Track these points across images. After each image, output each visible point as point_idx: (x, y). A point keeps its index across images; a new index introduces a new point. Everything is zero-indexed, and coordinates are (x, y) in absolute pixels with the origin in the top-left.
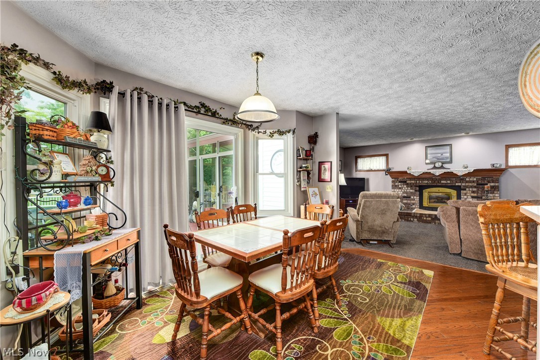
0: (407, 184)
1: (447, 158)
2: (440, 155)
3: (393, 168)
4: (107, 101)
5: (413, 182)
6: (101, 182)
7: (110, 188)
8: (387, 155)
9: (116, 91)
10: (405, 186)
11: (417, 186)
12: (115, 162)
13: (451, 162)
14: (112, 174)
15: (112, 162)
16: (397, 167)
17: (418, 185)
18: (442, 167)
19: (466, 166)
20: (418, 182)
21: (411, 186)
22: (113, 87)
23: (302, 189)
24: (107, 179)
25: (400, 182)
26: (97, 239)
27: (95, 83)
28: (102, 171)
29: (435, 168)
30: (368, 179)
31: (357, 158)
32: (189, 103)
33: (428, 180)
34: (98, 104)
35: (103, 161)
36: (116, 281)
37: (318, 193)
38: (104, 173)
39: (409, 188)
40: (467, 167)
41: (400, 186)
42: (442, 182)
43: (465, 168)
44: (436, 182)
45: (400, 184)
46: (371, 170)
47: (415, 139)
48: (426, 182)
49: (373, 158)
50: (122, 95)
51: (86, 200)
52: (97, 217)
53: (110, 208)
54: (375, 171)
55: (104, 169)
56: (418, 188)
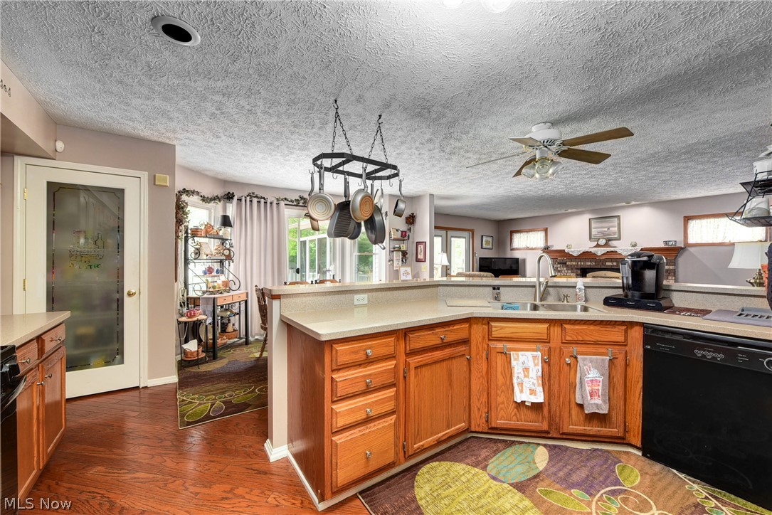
0: (567, 266)
1: (614, 233)
2: (606, 229)
3: (553, 246)
4: (231, 205)
5: (574, 263)
6: (226, 260)
7: (232, 264)
8: (546, 230)
9: (236, 198)
10: (565, 269)
11: (578, 269)
12: (235, 247)
13: (619, 239)
14: (232, 254)
15: (232, 247)
16: (557, 245)
17: (579, 267)
18: (606, 245)
19: (633, 243)
20: (579, 263)
21: (572, 269)
22: (234, 196)
23: (395, 269)
24: (229, 258)
25: (559, 263)
26: (221, 293)
27: (223, 195)
28: (227, 252)
29: (598, 246)
30: (524, 261)
31: (512, 232)
32: (290, 197)
33: (591, 261)
34: (225, 209)
35: (228, 246)
36: (233, 325)
37: (410, 272)
38: (227, 254)
39: (570, 271)
40: (635, 245)
41: (559, 269)
42: (608, 264)
43: (633, 246)
44: (600, 264)
45: (559, 265)
46: (528, 248)
47: (570, 211)
48: (589, 263)
49: (531, 233)
50: (240, 200)
51: (217, 270)
52: (223, 282)
53: (231, 277)
54: (532, 249)
55: (228, 251)
56: (579, 272)
